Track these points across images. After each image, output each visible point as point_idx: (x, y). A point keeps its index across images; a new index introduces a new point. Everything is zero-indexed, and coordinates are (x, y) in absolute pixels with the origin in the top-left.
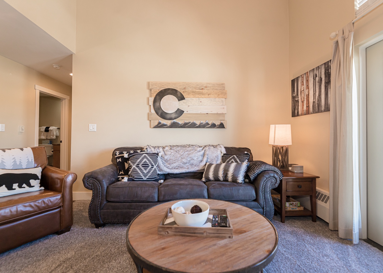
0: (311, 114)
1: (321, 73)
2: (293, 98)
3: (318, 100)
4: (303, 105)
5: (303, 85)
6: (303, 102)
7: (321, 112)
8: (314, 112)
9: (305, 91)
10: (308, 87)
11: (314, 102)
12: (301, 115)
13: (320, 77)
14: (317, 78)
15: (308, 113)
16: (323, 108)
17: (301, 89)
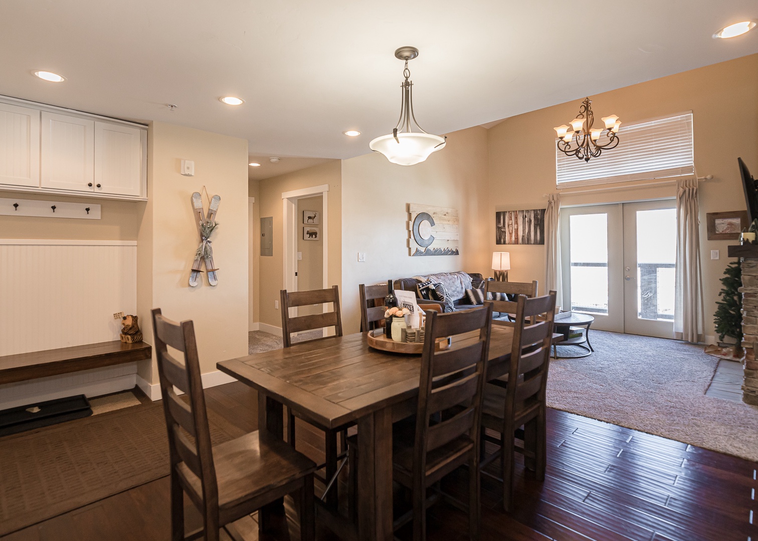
0: (520, 244)
1: (530, 216)
2: (498, 228)
3: (528, 235)
4: (511, 237)
5: (511, 220)
6: (511, 234)
7: (531, 244)
8: (523, 243)
9: (513, 225)
10: (517, 223)
11: (523, 236)
12: (509, 244)
13: (530, 219)
14: (527, 219)
15: (516, 242)
16: (532, 242)
17: (508, 223)
